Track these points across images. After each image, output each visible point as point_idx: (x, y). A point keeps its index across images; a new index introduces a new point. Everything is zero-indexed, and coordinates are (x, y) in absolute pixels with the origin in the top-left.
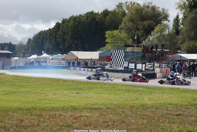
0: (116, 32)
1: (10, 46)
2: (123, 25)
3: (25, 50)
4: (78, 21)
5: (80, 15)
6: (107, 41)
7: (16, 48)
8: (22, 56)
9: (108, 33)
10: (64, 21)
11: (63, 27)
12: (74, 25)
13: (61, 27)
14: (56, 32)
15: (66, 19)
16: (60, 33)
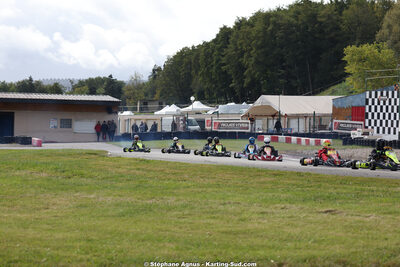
0: (367, 49)
1: (112, 86)
2: (385, 31)
3: (146, 95)
4: (274, 23)
5: (279, 9)
6: (348, 69)
7: (123, 89)
8: (141, 109)
9: (349, 50)
10: (240, 24)
11: (237, 37)
12: (265, 33)
13: (232, 38)
14: (220, 49)
15: (244, 19)
16: (230, 50)
